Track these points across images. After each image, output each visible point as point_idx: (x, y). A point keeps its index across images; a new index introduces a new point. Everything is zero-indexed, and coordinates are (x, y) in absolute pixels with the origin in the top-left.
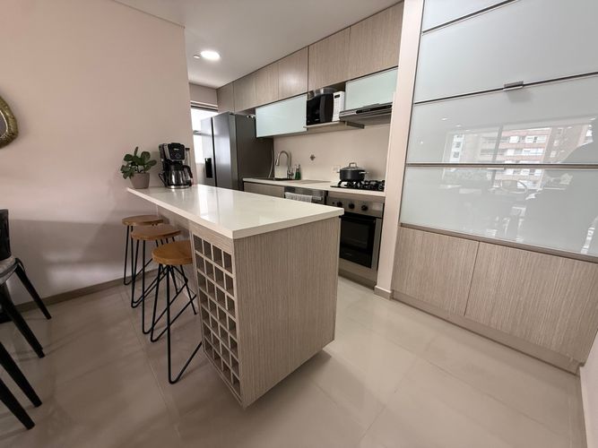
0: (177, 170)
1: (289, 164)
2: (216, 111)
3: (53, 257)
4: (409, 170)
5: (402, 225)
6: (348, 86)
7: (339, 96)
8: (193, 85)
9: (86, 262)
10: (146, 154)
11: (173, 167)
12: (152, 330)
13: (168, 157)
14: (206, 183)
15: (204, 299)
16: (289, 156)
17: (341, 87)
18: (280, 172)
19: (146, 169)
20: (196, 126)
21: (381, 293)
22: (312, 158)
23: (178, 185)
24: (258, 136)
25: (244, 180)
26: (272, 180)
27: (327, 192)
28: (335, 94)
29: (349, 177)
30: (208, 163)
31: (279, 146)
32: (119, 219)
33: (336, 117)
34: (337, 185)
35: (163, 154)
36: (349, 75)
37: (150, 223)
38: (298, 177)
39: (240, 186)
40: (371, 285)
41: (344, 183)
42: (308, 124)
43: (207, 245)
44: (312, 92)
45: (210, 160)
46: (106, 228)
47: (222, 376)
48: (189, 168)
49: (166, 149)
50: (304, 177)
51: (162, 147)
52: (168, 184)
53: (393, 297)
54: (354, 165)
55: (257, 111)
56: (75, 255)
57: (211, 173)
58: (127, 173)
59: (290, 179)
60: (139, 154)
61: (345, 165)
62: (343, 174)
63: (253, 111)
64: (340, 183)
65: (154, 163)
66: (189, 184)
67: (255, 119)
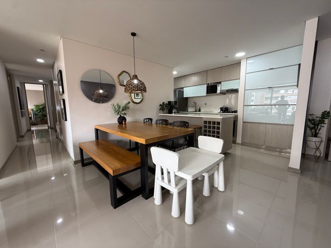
1: (196, 106)
4: (245, 107)
5: (243, 122)
6: (222, 83)
7: (219, 86)
17: (220, 83)
21: (238, 144)
22: (206, 104)
24: (184, 97)
28: (217, 85)
29: (224, 110)
33: (218, 91)
35: (169, 104)
36: (222, 80)
41: (222, 111)
42: (207, 94)
43: (210, 122)
44: (208, 84)
51: (169, 102)
53: (243, 144)
54: (225, 106)
55: (184, 88)
61: (222, 106)
62: (222, 109)
63: (182, 88)
64: (220, 112)
67: (183, 91)
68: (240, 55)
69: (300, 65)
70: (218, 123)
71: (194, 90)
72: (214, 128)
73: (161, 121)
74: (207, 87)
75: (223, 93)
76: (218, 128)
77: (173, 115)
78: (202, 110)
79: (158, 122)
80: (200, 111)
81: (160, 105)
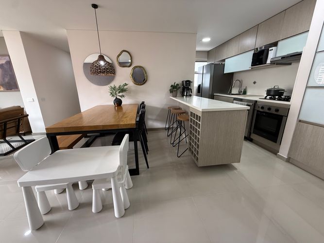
0: (187, 90)
1: (241, 86)
2: (206, 61)
3: (149, 117)
4: (309, 90)
5: (299, 121)
6: (280, 44)
7: (272, 50)
8: (198, 52)
9: (156, 120)
10: (178, 85)
11: (186, 89)
12: (173, 143)
13: (185, 85)
14: (197, 95)
15: (190, 138)
16: (241, 82)
17: (275, 44)
18: (235, 91)
19: (177, 90)
20: (196, 70)
21: (281, 158)
22: (255, 83)
23: (187, 96)
24: (225, 73)
25: (215, 94)
26: (230, 94)
27: (256, 101)
28: (270, 49)
29: (272, 93)
30: (199, 86)
31: (236, 77)
32: (166, 107)
33: (268, 61)
34: (264, 97)
35: (183, 84)
36: (281, 37)
37: (176, 109)
38: (245, 93)
39: (212, 97)
40: (275, 152)
41: (268, 97)
42: (252, 66)
43: (194, 114)
44: (257, 49)
45: (200, 85)
46: (163, 110)
47: (193, 158)
48: (191, 89)
49: (184, 82)
50: (248, 93)
51: (183, 82)
52: (183, 95)
53: (288, 160)
54: (277, 87)
55: (226, 60)
56: (154, 117)
57: (200, 91)
58: (171, 91)
59: (240, 94)
60: (175, 85)
62: (269, 92)
63: (224, 60)
64: (266, 97)
65: (180, 87)
66: (191, 95)
67: (224, 65)
72: (197, 124)
74: (254, 55)
75: (277, 63)
76: (199, 126)
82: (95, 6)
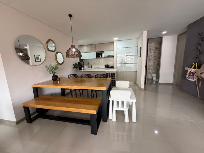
4: (117, 64)
6: (105, 52)
17: (103, 52)
22: (95, 63)
24: (81, 59)
33: (103, 56)
42: (96, 57)
44: (97, 52)
61: (105, 64)
62: (105, 66)
68: (116, 39)
69: (141, 48)
70: (114, 74)
71: (88, 55)
72: (112, 76)
73: (71, 76)
74: (96, 54)
75: (105, 57)
76: (114, 76)
77: (82, 71)
78: (93, 67)
79: (70, 76)
80: (92, 67)
81: (74, 65)
82: (70, 16)
